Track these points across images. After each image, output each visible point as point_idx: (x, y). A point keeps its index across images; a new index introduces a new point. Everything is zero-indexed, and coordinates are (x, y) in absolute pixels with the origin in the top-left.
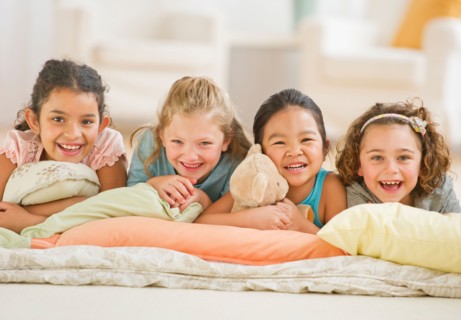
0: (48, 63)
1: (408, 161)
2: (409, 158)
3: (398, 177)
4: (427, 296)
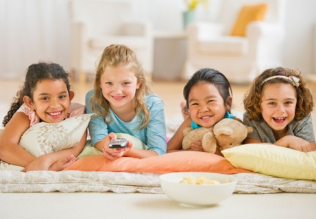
0: (30, 67)
1: (290, 105)
2: (291, 103)
3: (285, 115)
4: (284, 192)
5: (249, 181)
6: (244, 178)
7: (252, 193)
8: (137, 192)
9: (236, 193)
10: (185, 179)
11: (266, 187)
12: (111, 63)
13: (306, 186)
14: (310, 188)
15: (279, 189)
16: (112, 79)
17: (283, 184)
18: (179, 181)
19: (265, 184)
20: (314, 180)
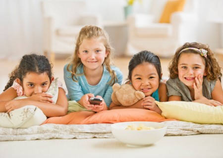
2: (199, 68)
4: (202, 133)
5: (176, 126)
6: (172, 124)
7: (178, 135)
8: (95, 137)
9: (166, 135)
10: (129, 126)
11: (188, 130)
12: (86, 37)
13: (217, 128)
14: (220, 129)
15: (198, 131)
16: (88, 48)
17: (200, 127)
18: (125, 128)
19: (188, 128)
20: (222, 124)
